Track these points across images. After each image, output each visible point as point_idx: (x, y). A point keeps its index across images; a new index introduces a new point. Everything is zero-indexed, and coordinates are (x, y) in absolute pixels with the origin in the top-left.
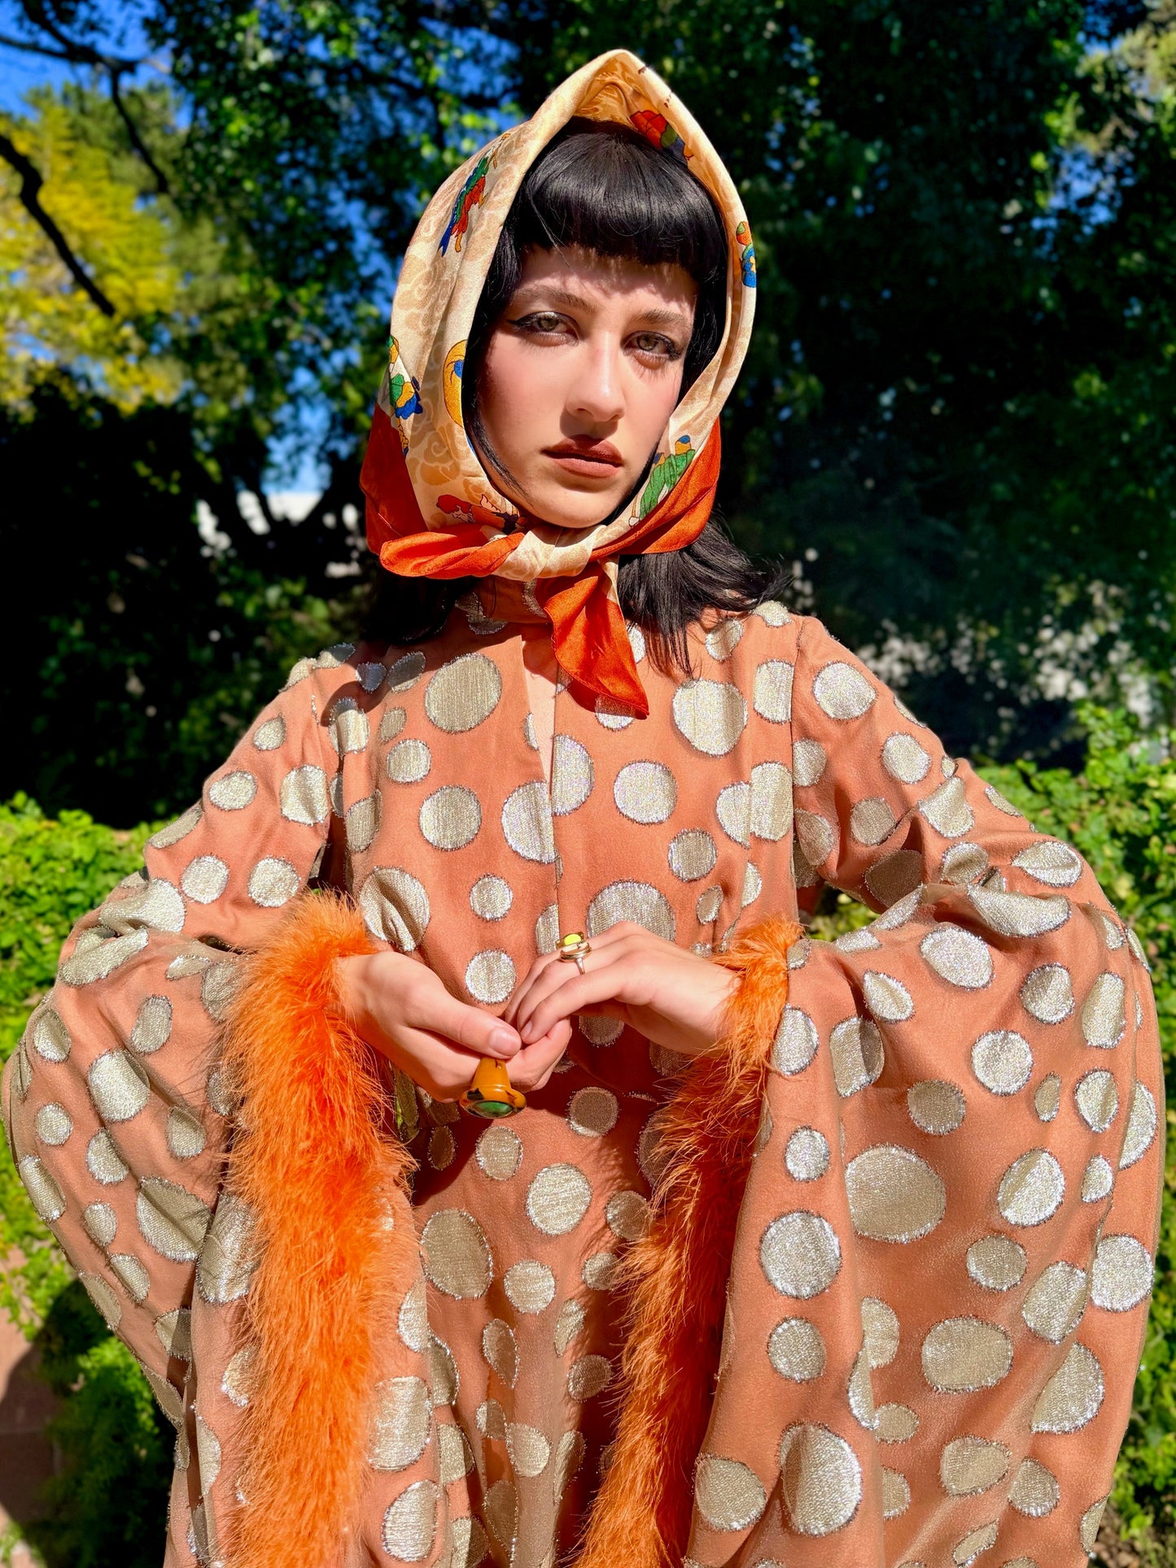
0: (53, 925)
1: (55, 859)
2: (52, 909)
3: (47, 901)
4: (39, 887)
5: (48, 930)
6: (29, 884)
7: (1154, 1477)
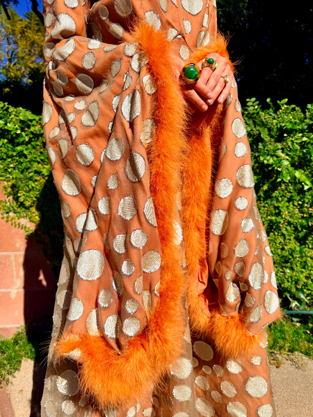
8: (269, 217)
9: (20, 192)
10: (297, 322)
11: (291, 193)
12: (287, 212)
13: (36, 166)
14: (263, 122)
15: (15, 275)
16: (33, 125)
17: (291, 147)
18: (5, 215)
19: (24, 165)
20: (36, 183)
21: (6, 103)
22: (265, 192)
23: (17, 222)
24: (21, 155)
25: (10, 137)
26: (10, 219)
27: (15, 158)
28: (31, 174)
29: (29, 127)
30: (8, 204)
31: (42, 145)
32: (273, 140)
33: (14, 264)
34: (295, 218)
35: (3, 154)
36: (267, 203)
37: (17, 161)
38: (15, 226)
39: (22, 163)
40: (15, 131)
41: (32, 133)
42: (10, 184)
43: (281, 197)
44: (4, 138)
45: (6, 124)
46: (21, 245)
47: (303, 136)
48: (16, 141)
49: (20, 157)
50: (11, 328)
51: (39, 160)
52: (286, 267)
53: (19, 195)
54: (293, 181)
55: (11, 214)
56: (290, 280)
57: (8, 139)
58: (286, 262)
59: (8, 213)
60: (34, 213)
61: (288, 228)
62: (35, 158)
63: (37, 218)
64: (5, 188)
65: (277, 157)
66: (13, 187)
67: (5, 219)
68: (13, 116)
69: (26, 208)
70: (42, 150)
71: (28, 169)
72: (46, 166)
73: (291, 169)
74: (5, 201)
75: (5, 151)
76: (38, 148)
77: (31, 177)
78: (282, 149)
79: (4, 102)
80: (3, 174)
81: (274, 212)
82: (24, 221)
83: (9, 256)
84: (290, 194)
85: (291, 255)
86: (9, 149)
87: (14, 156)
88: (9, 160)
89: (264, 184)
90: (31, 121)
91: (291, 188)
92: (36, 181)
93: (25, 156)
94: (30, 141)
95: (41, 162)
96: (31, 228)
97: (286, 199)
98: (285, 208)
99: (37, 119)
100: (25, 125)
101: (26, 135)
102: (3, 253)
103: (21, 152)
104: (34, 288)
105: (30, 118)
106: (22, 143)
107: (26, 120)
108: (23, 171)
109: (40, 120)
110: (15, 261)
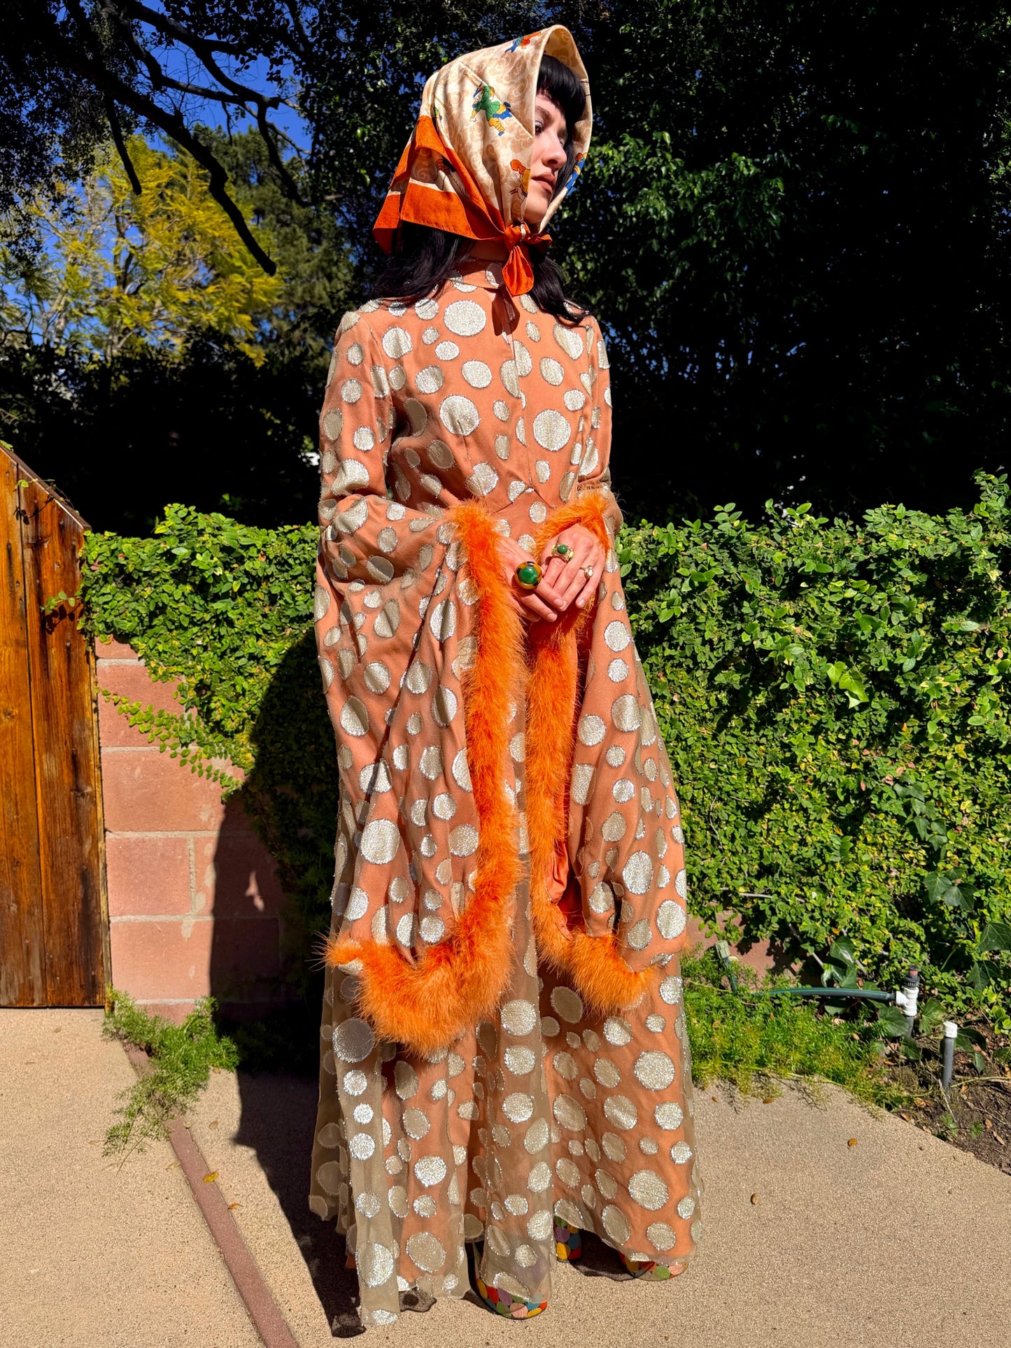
0: (301, 584)
1: (305, 542)
2: (302, 574)
3: (298, 569)
4: (295, 559)
5: (299, 587)
6: (290, 555)
8: (770, 768)
9: (215, 699)
10: (836, 1015)
11: (821, 713)
12: (810, 757)
13: (252, 645)
14: (752, 556)
15: (193, 884)
16: (250, 558)
17: (817, 611)
18: (179, 750)
19: (226, 641)
20: (251, 681)
21: (192, 508)
22: (760, 711)
23: (205, 764)
24: (222, 619)
25: (197, 580)
26: (189, 758)
27: (208, 625)
28: (242, 662)
29: (241, 560)
30: (188, 724)
31: (267, 598)
32: (775, 594)
33: (192, 858)
34: (829, 770)
35: (182, 617)
36: (764, 736)
37: (212, 633)
38: (201, 774)
39: (221, 637)
40: (212, 571)
41: (247, 573)
42: (194, 681)
43: (796, 721)
44: (185, 583)
45: (193, 556)
46: (211, 816)
47: (846, 587)
48: (213, 590)
49: (218, 623)
50: (177, 1005)
51: (260, 632)
52: (811, 886)
53: (213, 705)
54: (823, 687)
55: (193, 747)
56: (817, 915)
57: (193, 584)
58: (811, 872)
59: (186, 744)
60: (242, 746)
61: (816, 794)
62: (251, 626)
63: (249, 758)
64: (182, 690)
65: (784, 633)
66: (201, 687)
67: (179, 758)
68: (206, 536)
69: (226, 735)
70: (267, 610)
71: (234, 650)
72: (273, 645)
73: (816, 659)
74: (182, 718)
75: (188, 610)
76: (258, 604)
77: (240, 667)
78: (797, 617)
79: (187, 507)
80: (180, 659)
81: (781, 757)
82: (219, 764)
83: (185, 841)
84: (818, 717)
85: (821, 856)
86: (197, 606)
87: (205, 622)
88: (195, 629)
89: (757, 692)
90: (246, 548)
91: (820, 702)
92: (251, 675)
93: (231, 623)
94: (241, 592)
95: (264, 636)
96: (234, 780)
97: (809, 728)
98: (806, 749)
99: (259, 544)
100: (232, 556)
101: (235, 579)
102: (170, 835)
103: (222, 613)
104: (236, 914)
105: (244, 541)
106: (226, 595)
107: (234, 545)
108: (224, 653)
109: (264, 546)
110: (196, 852)
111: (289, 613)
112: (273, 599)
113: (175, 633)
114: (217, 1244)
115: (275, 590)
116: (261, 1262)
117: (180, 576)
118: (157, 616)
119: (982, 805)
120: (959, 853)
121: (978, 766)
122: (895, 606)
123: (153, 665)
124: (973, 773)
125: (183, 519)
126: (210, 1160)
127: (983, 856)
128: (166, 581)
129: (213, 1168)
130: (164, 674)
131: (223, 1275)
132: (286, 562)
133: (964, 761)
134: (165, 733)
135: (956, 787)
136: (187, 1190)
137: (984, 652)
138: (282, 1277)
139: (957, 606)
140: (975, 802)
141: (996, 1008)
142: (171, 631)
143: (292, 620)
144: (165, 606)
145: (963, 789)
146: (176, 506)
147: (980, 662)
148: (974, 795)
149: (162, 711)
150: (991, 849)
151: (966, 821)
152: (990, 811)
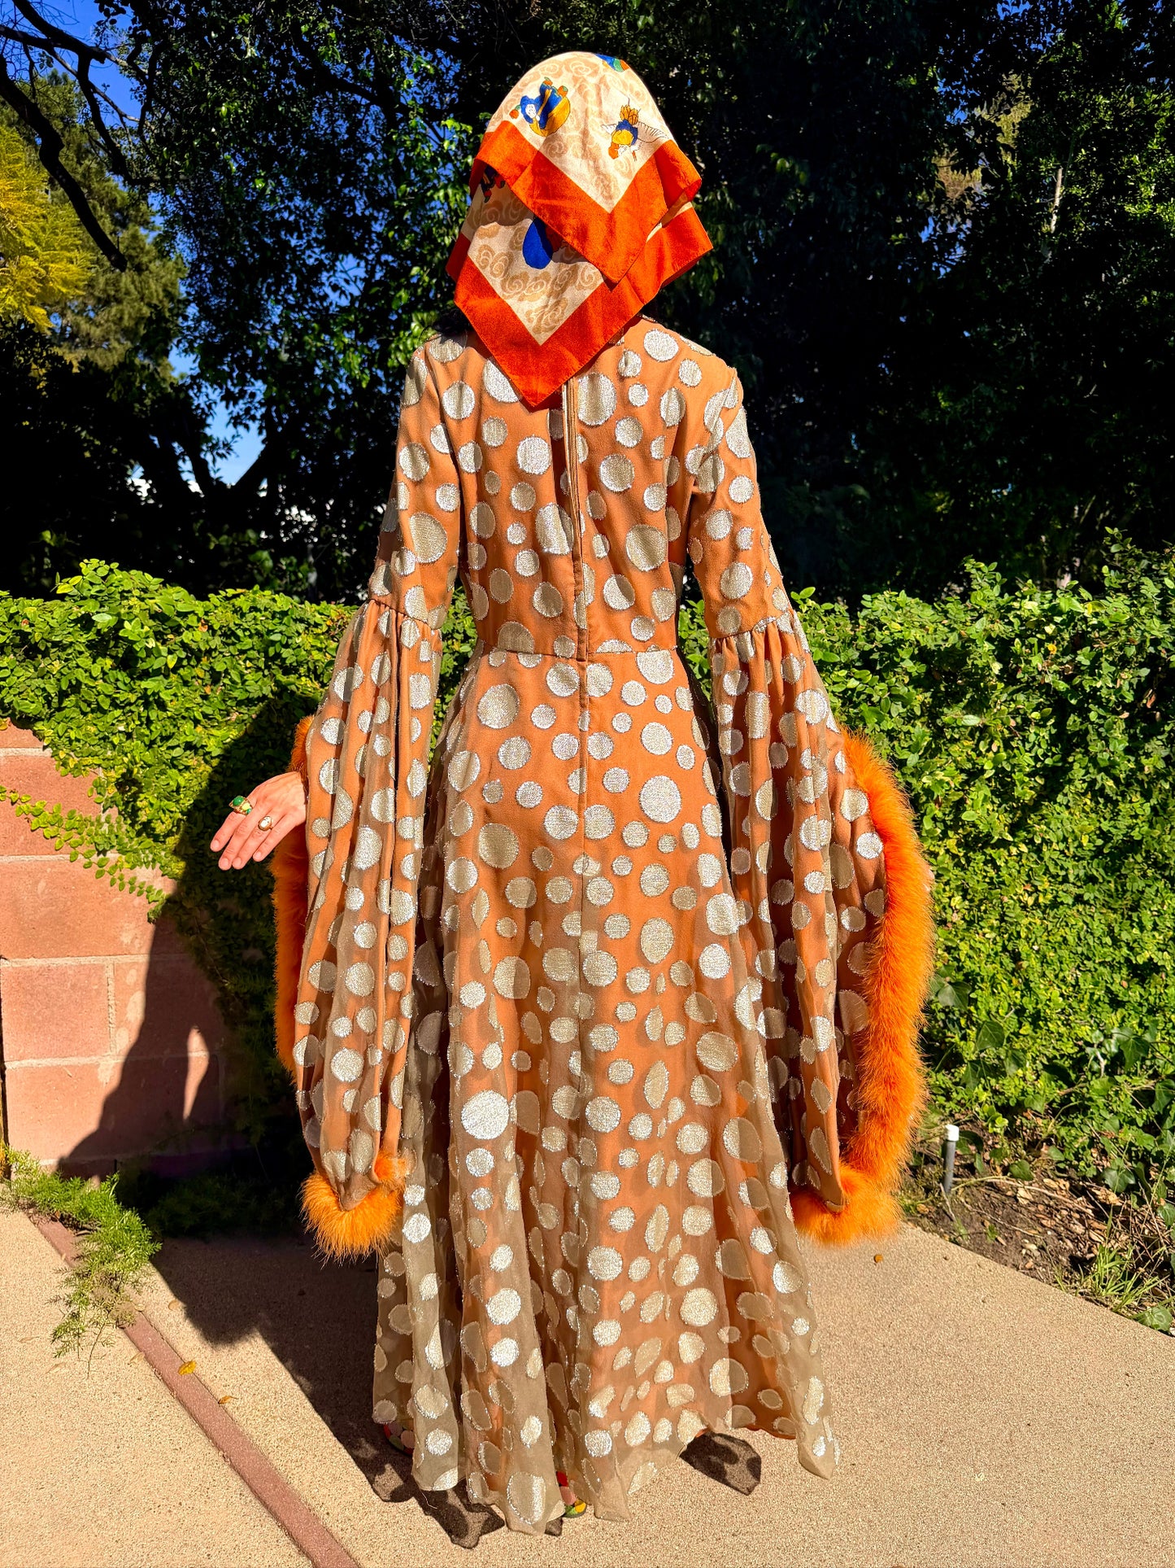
0: (251, 660)
1: (258, 610)
2: (252, 649)
3: (247, 643)
4: (245, 630)
5: (249, 664)
6: (239, 626)
7: (1008, 1099)
9: (142, 796)
13: (188, 732)
15: (113, 1019)
16: (189, 627)
18: (95, 858)
19: (157, 728)
20: (187, 775)
21: (115, 565)
23: (128, 875)
24: (151, 701)
25: (121, 653)
26: (106, 868)
27: (133, 708)
28: (176, 752)
29: (177, 631)
30: (106, 827)
31: (208, 676)
33: (111, 988)
35: (101, 698)
37: (140, 717)
38: (122, 887)
39: (149, 722)
40: (143, 643)
41: (184, 646)
42: (115, 775)
44: (104, 656)
45: (120, 625)
46: (136, 937)
48: (142, 666)
49: (147, 705)
51: (200, 717)
53: (139, 804)
55: (112, 855)
57: (115, 658)
59: (104, 852)
62: (187, 709)
64: (99, 787)
66: (127, 782)
67: (95, 868)
68: (133, 601)
69: (156, 838)
70: (208, 690)
71: (168, 738)
72: (214, 731)
74: (98, 821)
76: (197, 683)
77: (174, 758)
79: (108, 563)
80: (97, 748)
82: (144, 874)
86: (120, 685)
87: (130, 704)
88: (118, 713)
90: (184, 615)
92: (187, 768)
93: (162, 706)
94: (175, 670)
95: (203, 721)
96: (163, 893)
99: (201, 613)
100: (165, 624)
101: (170, 652)
102: (83, 960)
103: (154, 694)
104: (167, 1052)
105: (181, 607)
106: (157, 672)
107: (168, 611)
108: (153, 742)
109: (206, 613)
110: (116, 980)
111: (236, 694)
112: (215, 677)
113: (90, 716)
114: (217, 1446)
115: (220, 667)
116: (277, 1461)
117: (98, 648)
118: (67, 696)
119: (971, 901)
120: (948, 949)
121: (969, 860)
122: (894, 697)
123: (62, 755)
124: (963, 869)
125: (104, 578)
126: (180, 1348)
127: (971, 953)
128: (81, 653)
129: (187, 1357)
130: (76, 767)
131: (236, 1483)
132: (234, 634)
133: (954, 856)
134: (76, 838)
135: (947, 883)
136: (161, 1387)
137: (977, 745)
138: (309, 1477)
139: (954, 697)
140: (964, 898)
141: (986, 1107)
142: (85, 714)
143: (240, 703)
144: (79, 683)
145: (953, 885)
146: (94, 561)
147: (974, 755)
148: (965, 893)
149: (73, 812)
150: (978, 945)
151: (956, 918)
152: (978, 906)
